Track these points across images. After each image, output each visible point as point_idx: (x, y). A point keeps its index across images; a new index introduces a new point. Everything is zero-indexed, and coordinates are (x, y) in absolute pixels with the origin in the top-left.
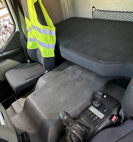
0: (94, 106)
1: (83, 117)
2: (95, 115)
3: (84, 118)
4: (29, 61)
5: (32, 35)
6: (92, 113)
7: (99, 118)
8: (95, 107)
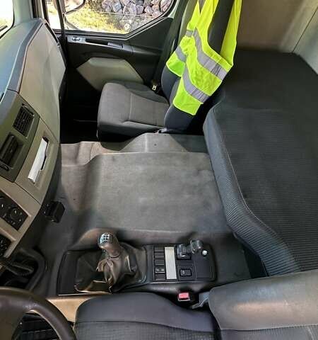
0: (176, 251)
1: (146, 252)
2: (164, 267)
3: (147, 256)
4: (155, 87)
5: (185, 48)
6: (164, 259)
7: (165, 273)
8: (176, 255)
